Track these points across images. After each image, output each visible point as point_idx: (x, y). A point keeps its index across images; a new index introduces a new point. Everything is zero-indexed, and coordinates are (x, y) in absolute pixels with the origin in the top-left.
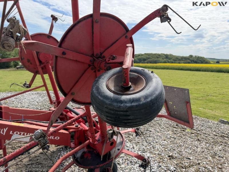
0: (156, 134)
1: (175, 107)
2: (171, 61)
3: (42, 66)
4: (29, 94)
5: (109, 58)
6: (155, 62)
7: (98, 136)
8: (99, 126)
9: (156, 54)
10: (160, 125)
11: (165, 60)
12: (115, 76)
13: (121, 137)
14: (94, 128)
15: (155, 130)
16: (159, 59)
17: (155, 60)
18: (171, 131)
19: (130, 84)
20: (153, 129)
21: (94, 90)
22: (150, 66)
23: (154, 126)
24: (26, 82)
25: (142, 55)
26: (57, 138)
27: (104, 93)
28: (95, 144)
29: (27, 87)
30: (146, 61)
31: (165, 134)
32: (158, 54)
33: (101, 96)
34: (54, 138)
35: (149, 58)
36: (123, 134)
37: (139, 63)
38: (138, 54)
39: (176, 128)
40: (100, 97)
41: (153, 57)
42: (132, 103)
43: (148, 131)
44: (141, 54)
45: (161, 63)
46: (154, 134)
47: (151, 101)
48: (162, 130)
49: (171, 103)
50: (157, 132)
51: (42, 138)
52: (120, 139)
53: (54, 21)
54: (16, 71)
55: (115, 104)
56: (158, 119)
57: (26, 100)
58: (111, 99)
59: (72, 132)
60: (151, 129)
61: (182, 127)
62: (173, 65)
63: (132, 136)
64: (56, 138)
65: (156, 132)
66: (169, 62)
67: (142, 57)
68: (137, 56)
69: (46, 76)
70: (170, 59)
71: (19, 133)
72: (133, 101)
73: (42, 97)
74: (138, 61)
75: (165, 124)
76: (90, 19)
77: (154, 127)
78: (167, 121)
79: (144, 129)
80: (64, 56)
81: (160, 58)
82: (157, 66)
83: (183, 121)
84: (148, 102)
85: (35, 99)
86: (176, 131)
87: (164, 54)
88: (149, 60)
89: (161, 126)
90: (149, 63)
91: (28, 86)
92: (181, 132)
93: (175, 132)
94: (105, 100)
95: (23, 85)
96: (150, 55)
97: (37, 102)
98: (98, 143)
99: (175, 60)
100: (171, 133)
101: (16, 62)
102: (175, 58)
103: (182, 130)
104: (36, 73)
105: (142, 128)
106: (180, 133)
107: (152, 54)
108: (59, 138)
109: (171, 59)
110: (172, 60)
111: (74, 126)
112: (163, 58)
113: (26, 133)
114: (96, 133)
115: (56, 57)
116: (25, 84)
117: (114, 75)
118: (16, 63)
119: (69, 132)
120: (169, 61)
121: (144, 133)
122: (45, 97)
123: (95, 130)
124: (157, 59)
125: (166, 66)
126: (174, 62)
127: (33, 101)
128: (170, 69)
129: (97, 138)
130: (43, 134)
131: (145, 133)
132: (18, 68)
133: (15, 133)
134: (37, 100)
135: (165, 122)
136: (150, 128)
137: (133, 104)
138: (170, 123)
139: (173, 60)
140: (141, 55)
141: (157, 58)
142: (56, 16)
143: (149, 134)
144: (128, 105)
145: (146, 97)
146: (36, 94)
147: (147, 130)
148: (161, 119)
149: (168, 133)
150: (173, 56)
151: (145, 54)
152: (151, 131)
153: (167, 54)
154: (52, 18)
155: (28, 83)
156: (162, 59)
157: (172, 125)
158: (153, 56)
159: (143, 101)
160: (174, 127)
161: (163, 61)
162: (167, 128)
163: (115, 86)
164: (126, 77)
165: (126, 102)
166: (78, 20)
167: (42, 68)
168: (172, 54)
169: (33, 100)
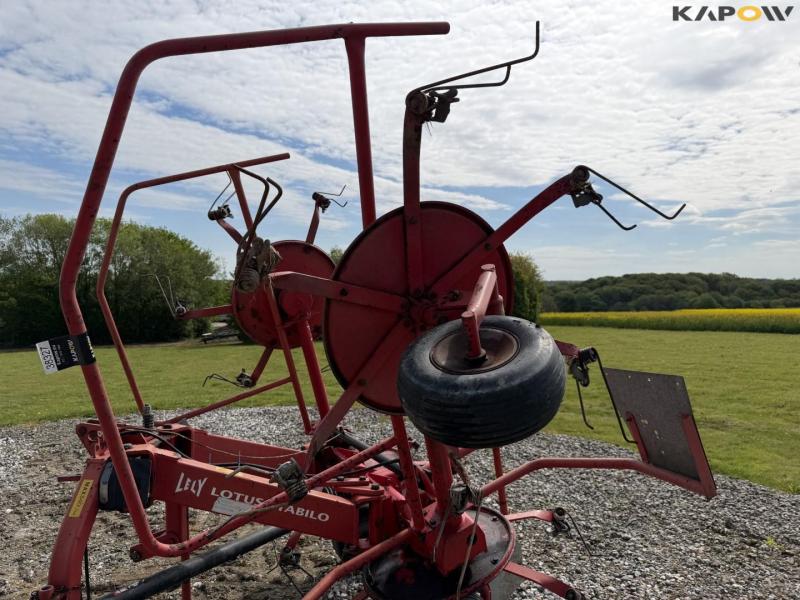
0: (644, 550)
1: (656, 432)
2: (729, 301)
3: (288, 325)
4: (242, 415)
5: (445, 298)
6: (670, 306)
7: (430, 511)
8: (433, 485)
9: (669, 274)
10: (663, 522)
11: (706, 296)
12: (452, 337)
13: (504, 530)
14: (421, 491)
15: (642, 536)
16: (681, 293)
17: (669, 296)
18: (704, 542)
19: (483, 352)
20: (635, 534)
21: (403, 365)
22: (645, 318)
23: (640, 524)
24: (244, 370)
25: (614, 281)
26: (324, 517)
27: (422, 370)
28: (423, 531)
29: (248, 385)
30: (631, 304)
31: (681, 550)
32: (678, 275)
33: (416, 377)
34: (316, 515)
35: (642, 292)
36: (510, 524)
37: (606, 310)
38: (599, 279)
39: (723, 534)
40: (413, 379)
41: (657, 288)
42: (477, 389)
43: (619, 540)
44: (612, 278)
45: (691, 307)
46: (636, 548)
47: (521, 385)
48: (669, 537)
49: (646, 422)
50: (651, 543)
51: (294, 480)
52: (502, 534)
53: (320, 209)
54: (202, 347)
55: (443, 392)
56: (657, 503)
57: (231, 432)
58: (436, 383)
59: (364, 502)
60: (629, 531)
61: (747, 531)
62: (740, 315)
63: (560, 550)
64: (320, 517)
65: (647, 544)
66: (723, 305)
67: (617, 287)
68: (595, 284)
69: (298, 354)
70: (726, 292)
71: (231, 495)
72: (481, 384)
73: (278, 424)
74: (601, 303)
75: (684, 520)
76: (398, 218)
77: (639, 527)
78: (692, 511)
79: (604, 531)
80: (344, 298)
81: (684, 288)
82: (673, 320)
83: (684, 475)
84: (513, 387)
85: (258, 429)
86: (722, 543)
87: (699, 275)
88: (644, 297)
89: (670, 524)
90: (643, 310)
91: (248, 381)
92: (743, 549)
93: (719, 547)
94: (424, 385)
95: (235, 381)
96: (643, 279)
97: (265, 439)
98: (430, 530)
99: (748, 297)
100: (702, 549)
101: (201, 322)
102: (748, 288)
103: (745, 543)
104: (271, 345)
105: (597, 528)
106: (737, 549)
107: (653, 276)
108: (327, 517)
109: (733, 291)
110: (734, 297)
111: (368, 488)
112: (700, 289)
113: (247, 497)
114: (425, 505)
115: (329, 301)
116: (242, 376)
117: (450, 333)
118: (201, 325)
119: (355, 502)
120: (725, 298)
121: (603, 545)
122: (287, 423)
123: (424, 497)
124: (673, 295)
125: (709, 320)
126: (743, 302)
127: (253, 436)
128: (726, 330)
129: (428, 518)
130: (298, 471)
131: (606, 545)
132: (205, 340)
133: (222, 493)
134: (265, 432)
135: (684, 512)
136: (626, 530)
137: (479, 391)
138: (703, 515)
139: (741, 295)
140: (609, 280)
141: (673, 291)
142: (324, 195)
143: (619, 547)
144: (470, 393)
145: (510, 377)
146: (259, 414)
147: (613, 536)
148: (669, 503)
149: (691, 547)
150: (739, 279)
151: (626, 276)
152: (627, 539)
153: (711, 275)
154: (314, 202)
155: (249, 373)
156: (695, 293)
157: (710, 523)
158: (660, 284)
159: (502, 385)
160: (718, 532)
161: (699, 299)
162: (691, 531)
163: (448, 359)
164: (471, 336)
165: (466, 388)
166: (373, 223)
167: (288, 332)
168: (732, 273)
169: (251, 433)
